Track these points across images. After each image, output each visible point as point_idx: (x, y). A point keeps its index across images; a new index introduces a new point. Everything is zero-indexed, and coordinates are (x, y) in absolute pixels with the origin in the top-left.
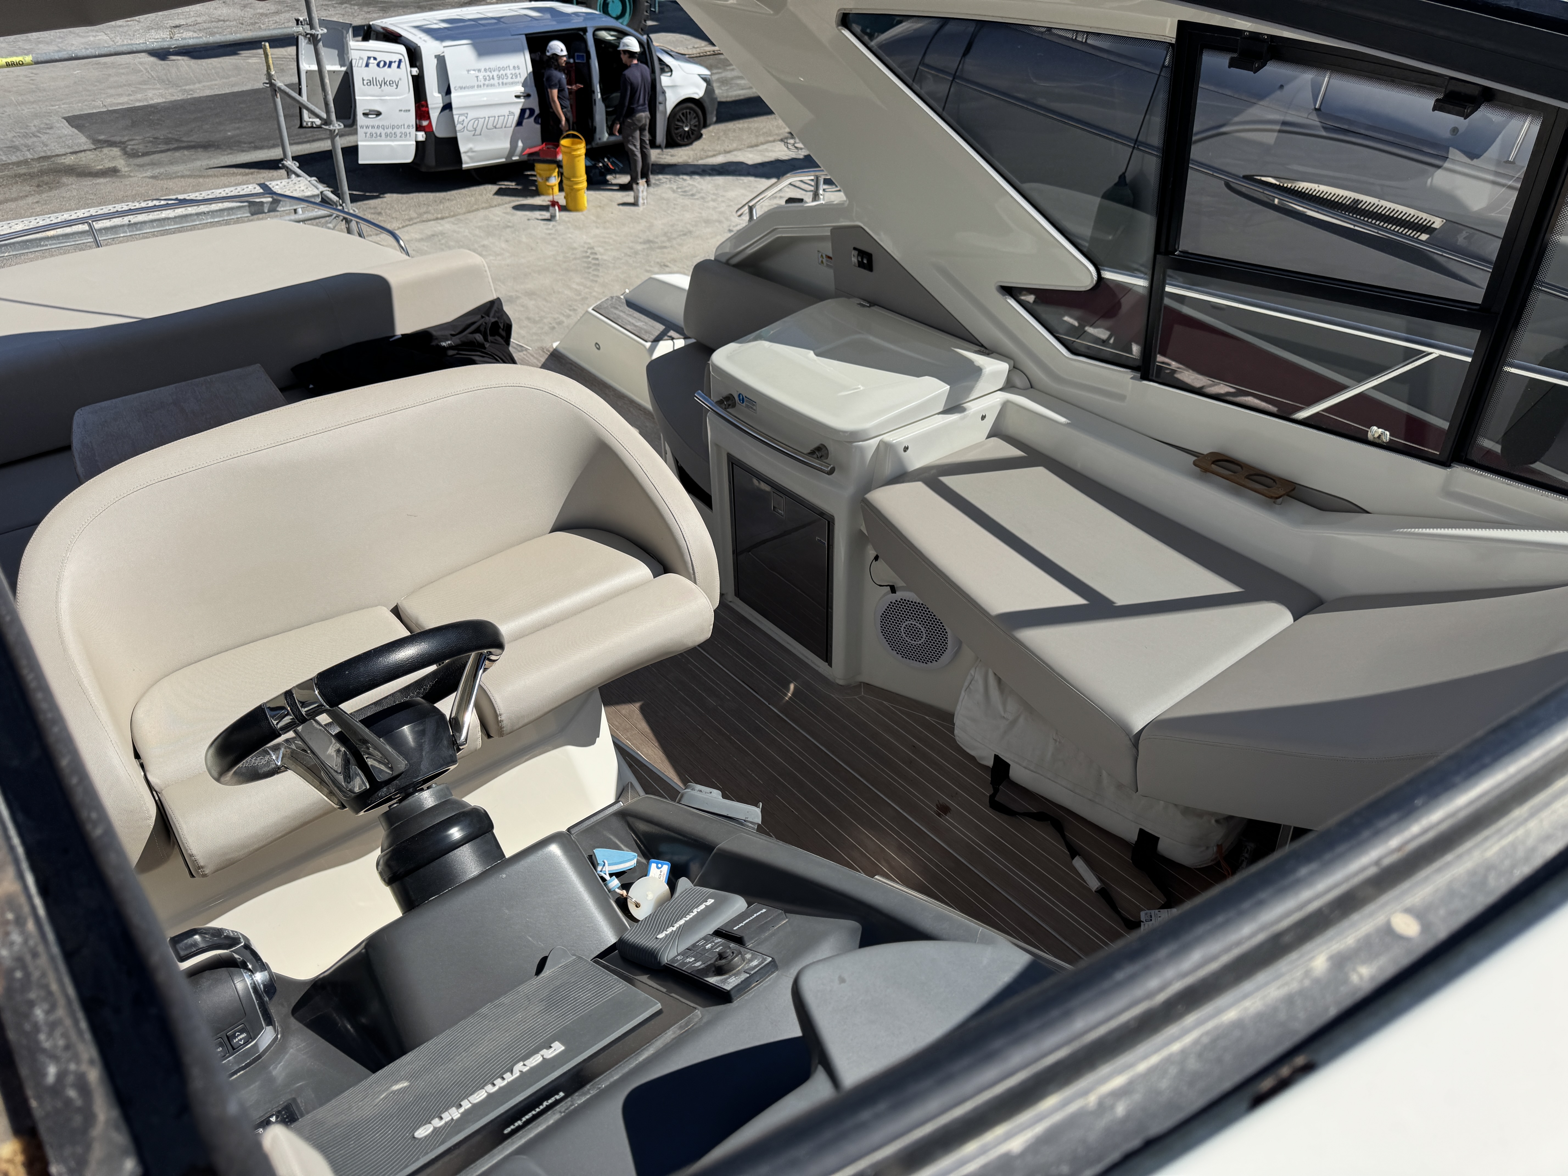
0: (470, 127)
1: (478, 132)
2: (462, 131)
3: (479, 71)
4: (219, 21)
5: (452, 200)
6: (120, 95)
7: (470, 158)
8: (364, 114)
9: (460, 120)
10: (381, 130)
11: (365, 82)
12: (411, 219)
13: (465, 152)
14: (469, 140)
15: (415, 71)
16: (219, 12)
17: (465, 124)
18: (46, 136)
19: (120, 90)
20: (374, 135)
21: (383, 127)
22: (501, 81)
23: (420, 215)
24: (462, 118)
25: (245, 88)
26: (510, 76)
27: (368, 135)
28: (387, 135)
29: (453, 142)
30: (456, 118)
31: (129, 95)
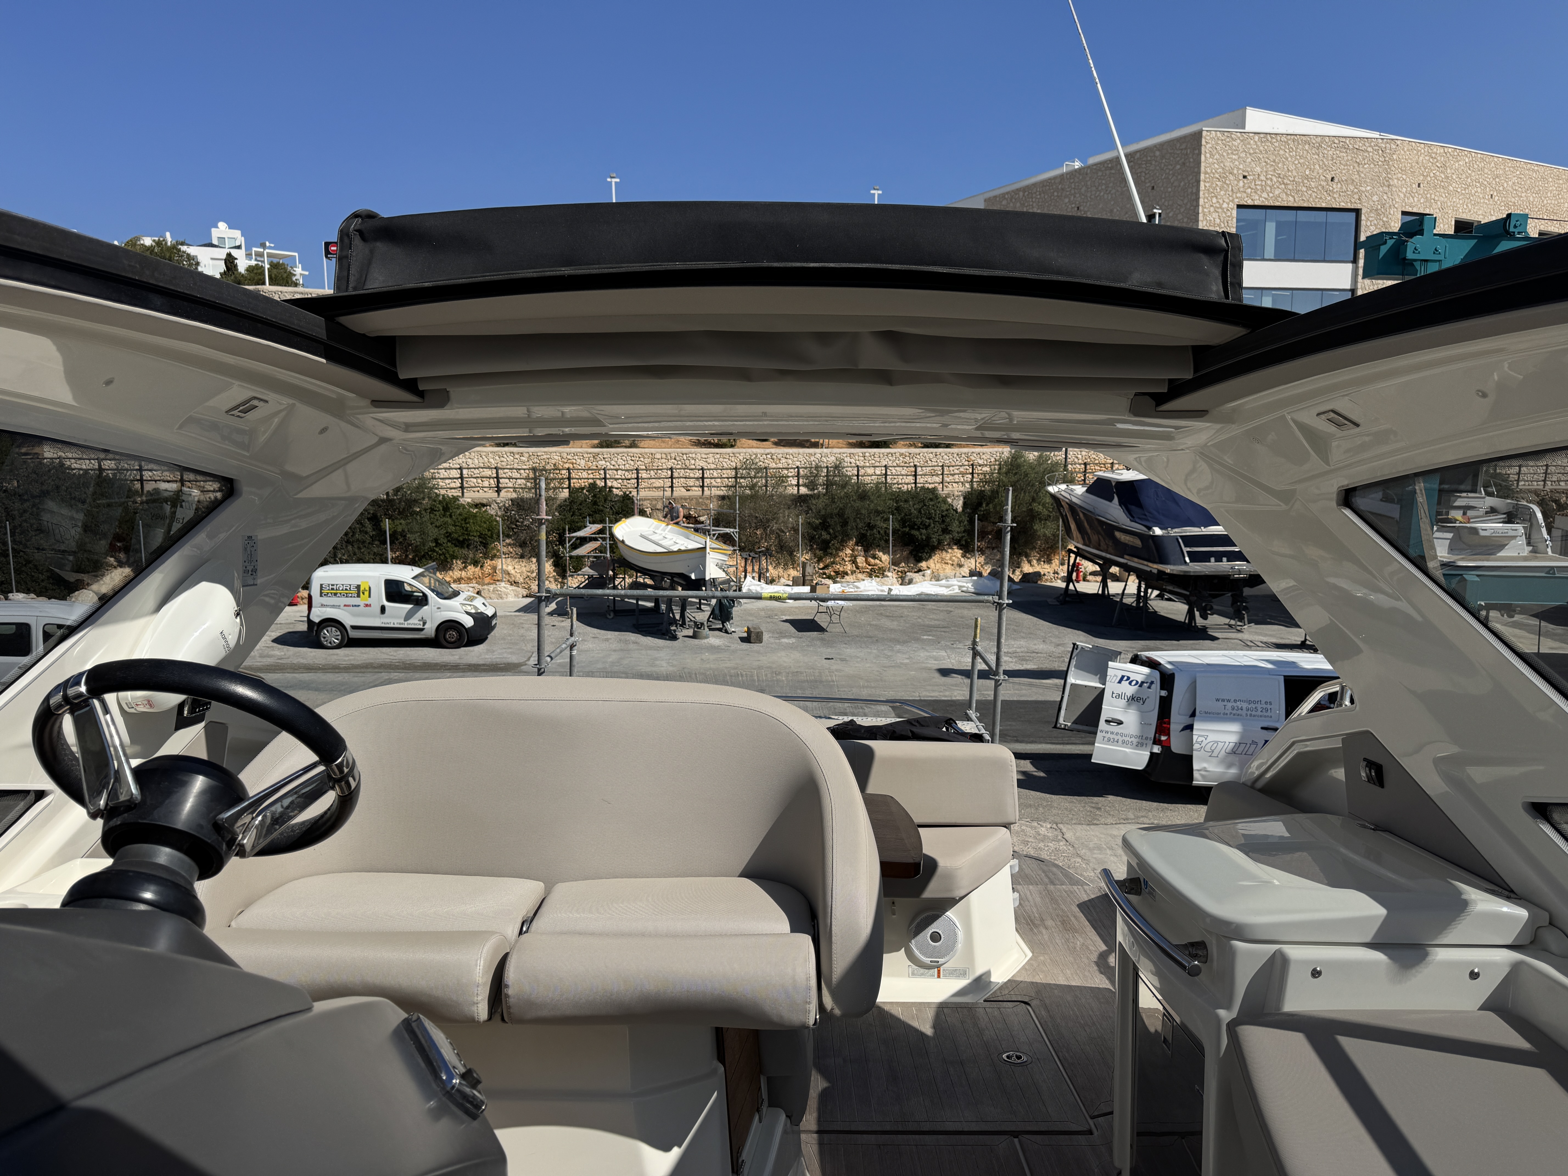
0: (1208, 748)
1: (1215, 754)
2: (1199, 750)
3: (1229, 701)
4: (1034, 652)
5: (1174, 812)
6: (933, 691)
7: (1203, 776)
8: (1106, 721)
9: (1198, 740)
10: (1119, 737)
11: (1114, 696)
12: (1127, 819)
13: (1198, 770)
14: (1204, 760)
15: (1164, 693)
16: (1037, 647)
17: (1203, 745)
18: (869, 710)
19: (936, 688)
20: (1112, 740)
21: (1122, 735)
22: (1249, 712)
23: (1138, 817)
24: (1200, 739)
25: (1030, 699)
26: (1260, 710)
27: (1106, 739)
28: (1124, 742)
29: (1188, 760)
30: (1195, 738)
31: (941, 692)
